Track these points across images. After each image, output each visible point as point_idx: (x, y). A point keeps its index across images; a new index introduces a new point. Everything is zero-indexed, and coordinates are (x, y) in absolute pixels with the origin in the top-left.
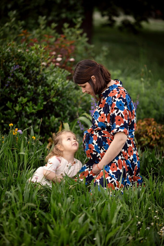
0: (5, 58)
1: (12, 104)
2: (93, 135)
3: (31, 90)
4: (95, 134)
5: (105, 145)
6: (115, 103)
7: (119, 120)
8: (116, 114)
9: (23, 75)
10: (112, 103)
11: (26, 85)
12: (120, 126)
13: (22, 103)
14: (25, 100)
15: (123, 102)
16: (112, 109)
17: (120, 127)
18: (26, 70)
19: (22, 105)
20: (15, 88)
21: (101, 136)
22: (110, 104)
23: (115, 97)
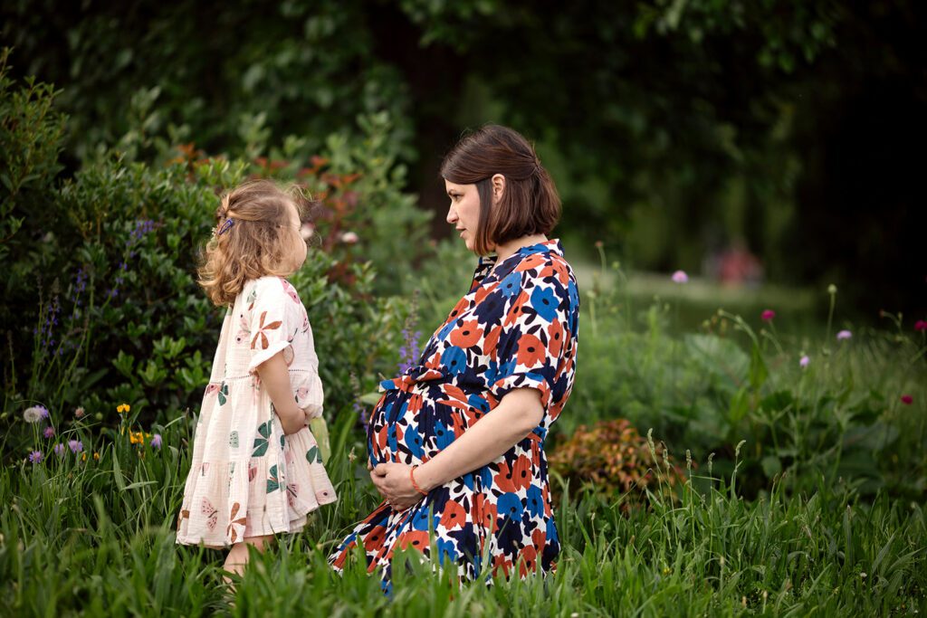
0: (109, 205)
1: (132, 358)
2: (409, 395)
3: (200, 310)
4: (419, 392)
5: (440, 433)
6: (530, 291)
7: (531, 350)
8: (524, 329)
9: (169, 263)
10: (521, 290)
11: (181, 295)
12: (529, 369)
13: (168, 356)
14: (176, 346)
15: (557, 294)
16: (516, 311)
17: (531, 371)
18: (180, 246)
19: (167, 363)
20: (144, 308)
21: (435, 400)
22: (512, 294)
23: (534, 273)
